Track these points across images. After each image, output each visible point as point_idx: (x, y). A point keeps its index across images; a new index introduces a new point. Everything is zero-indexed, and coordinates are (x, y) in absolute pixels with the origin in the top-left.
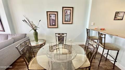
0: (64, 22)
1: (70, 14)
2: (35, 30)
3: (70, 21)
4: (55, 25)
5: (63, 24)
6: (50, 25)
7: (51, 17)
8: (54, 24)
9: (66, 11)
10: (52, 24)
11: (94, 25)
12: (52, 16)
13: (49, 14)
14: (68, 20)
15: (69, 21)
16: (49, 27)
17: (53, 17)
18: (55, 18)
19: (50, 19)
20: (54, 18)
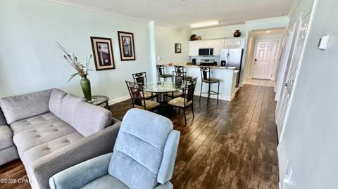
0: (124, 58)
1: (130, 43)
3: (132, 56)
4: (109, 64)
5: (122, 60)
6: (101, 65)
7: (100, 48)
8: (107, 61)
9: (123, 38)
10: (104, 61)
12: (103, 46)
13: (97, 43)
14: (129, 53)
16: (99, 67)
17: (104, 49)
19: (99, 53)
20: (106, 51)
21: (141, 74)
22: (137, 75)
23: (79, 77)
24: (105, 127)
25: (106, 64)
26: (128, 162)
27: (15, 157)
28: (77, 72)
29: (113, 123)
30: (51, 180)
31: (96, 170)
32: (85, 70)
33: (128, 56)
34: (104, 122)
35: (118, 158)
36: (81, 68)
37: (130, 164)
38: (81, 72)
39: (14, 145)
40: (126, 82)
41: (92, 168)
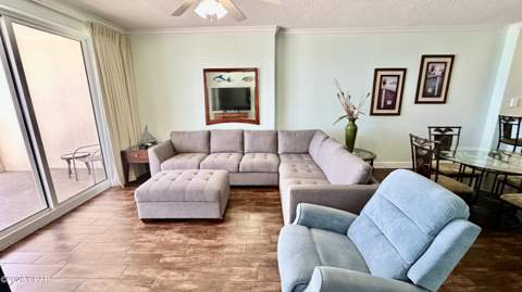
0: (421, 99)
1: (443, 74)
2: (353, 120)
3: (439, 96)
4: (393, 107)
5: (417, 102)
6: (379, 108)
7: (385, 83)
8: (389, 103)
9: (431, 66)
10: (385, 103)
11: (518, 105)
12: (389, 80)
13: (382, 76)
14: (434, 91)
15: (436, 93)
16: (375, 111)
17: (390, 85)
18: (395, 86)
19: (381, 90)
20: (393, 88)
21: (449, 129)
22: (438, 129)
23: (346, 121)
24: (360, 183)
25: (386, 107)
26: (374, 232)
27: (276, 184)
28: (346, 114)
29: (370, 183)
30: (299, 205)
31: (335, 222)
32: (356, 112)
33: (432, 95)
34: (359, 177)
35: (363, 222)
36: (352, 109)
37: (376, 236)
38: (351, 114)
39: (278, 173)
40: (411, 136)
41: (332, 216)
